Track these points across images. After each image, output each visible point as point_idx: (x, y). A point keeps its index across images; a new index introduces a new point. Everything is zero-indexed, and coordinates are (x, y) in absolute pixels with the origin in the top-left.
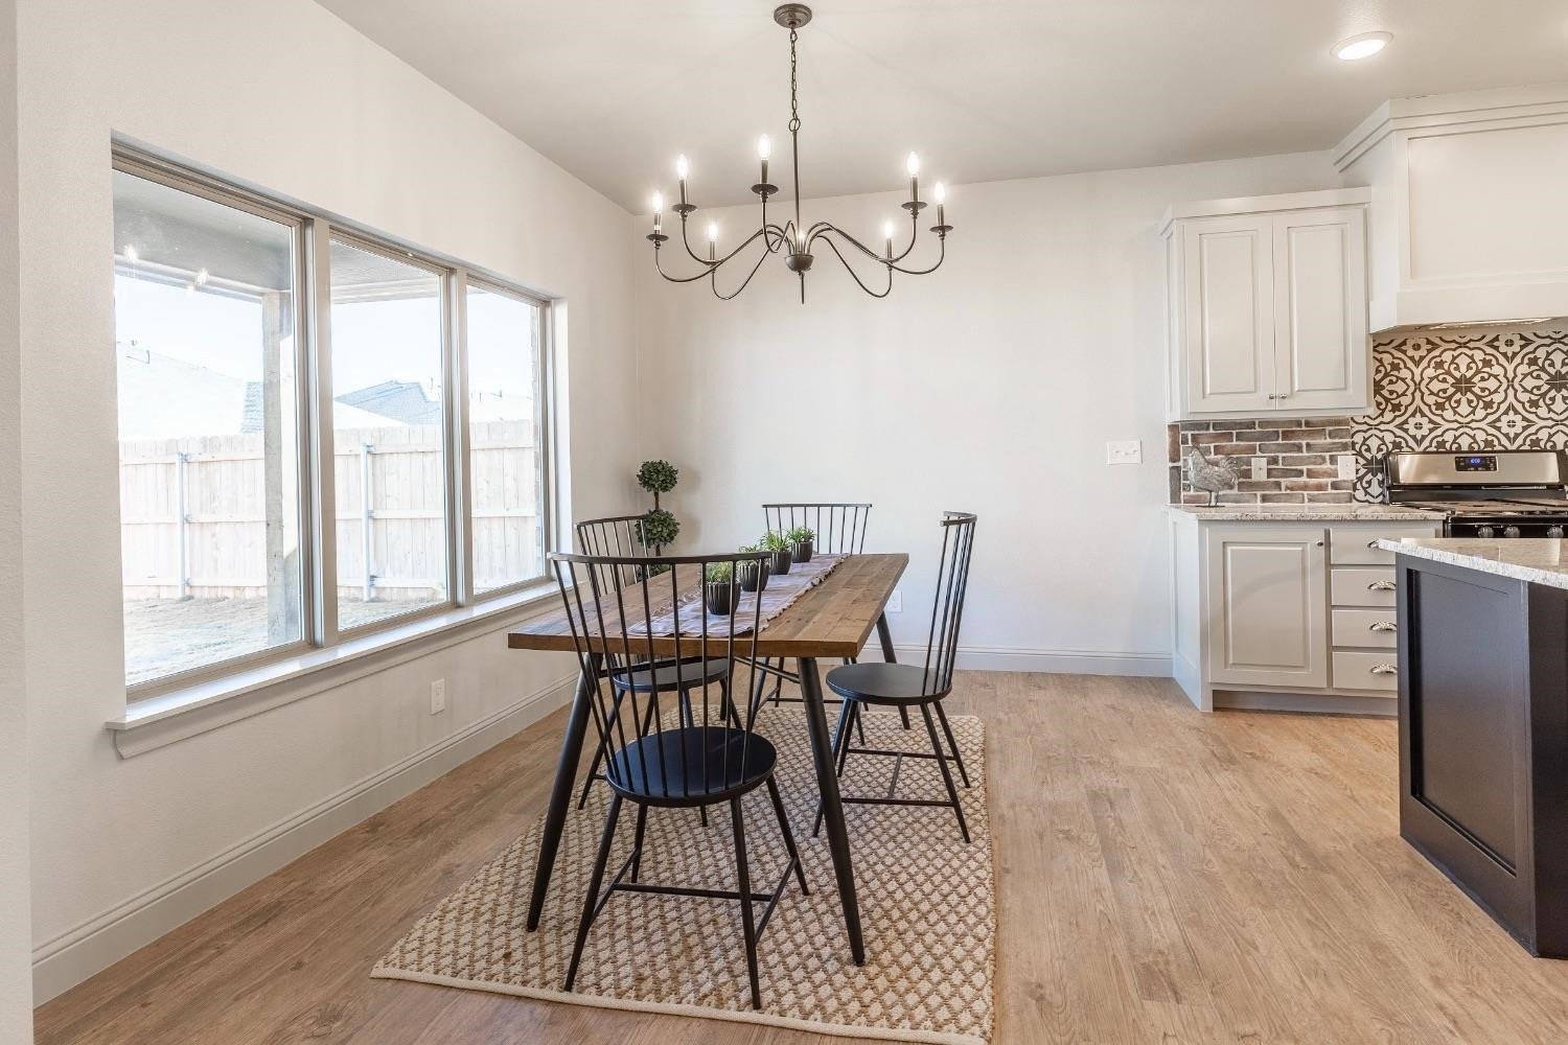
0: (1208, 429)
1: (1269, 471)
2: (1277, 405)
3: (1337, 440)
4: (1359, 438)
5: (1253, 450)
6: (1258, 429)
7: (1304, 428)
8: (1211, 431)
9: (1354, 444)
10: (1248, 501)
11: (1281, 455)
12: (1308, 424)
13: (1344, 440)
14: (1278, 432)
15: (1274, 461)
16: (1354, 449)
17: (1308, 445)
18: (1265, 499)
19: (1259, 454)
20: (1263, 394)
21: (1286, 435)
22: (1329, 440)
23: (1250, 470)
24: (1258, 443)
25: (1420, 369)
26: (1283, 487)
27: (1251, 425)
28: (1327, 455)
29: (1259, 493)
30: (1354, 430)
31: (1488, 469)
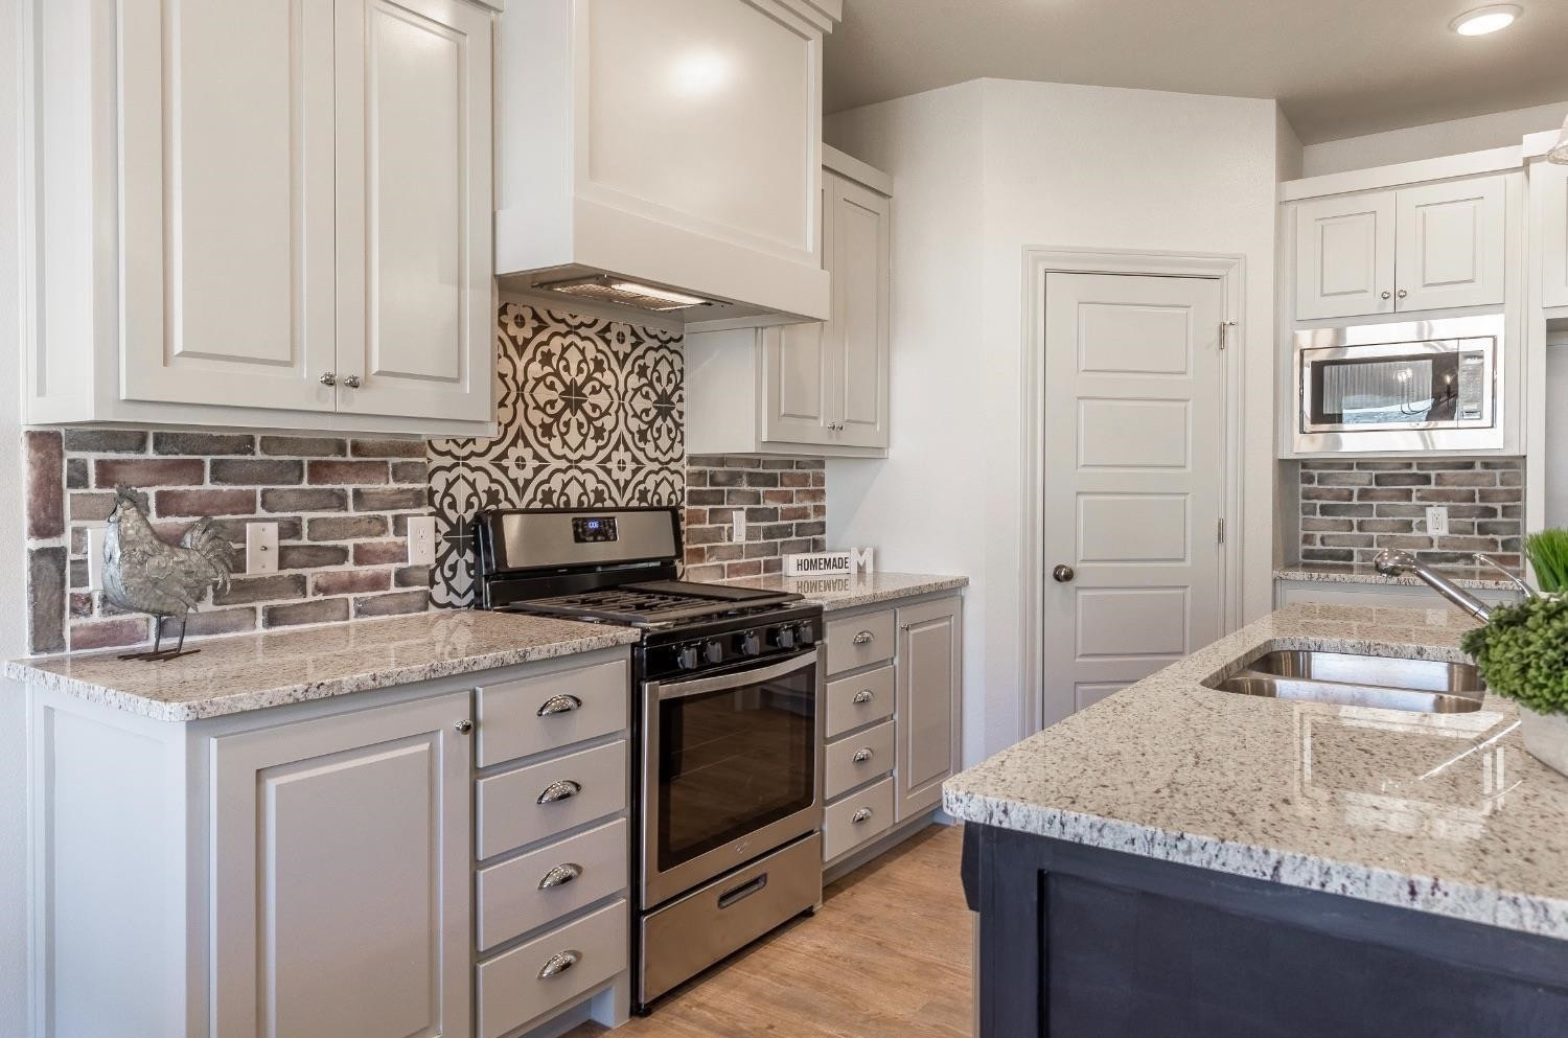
0: (141, 447)
1: (283, 553)
2: (331, 400)
3: (406, 486)
4: (439, 483)
5: (247, 504)
6: (259, 455)
7: (350, 458)
8: (150, 454)
9: (432, 492)
10: (237, 627)
11: (306, 516)
12: (357, 449)
13: (418, 486)
14: (300, 464)
15: (291, 529)
16: (431, 503)
17: (357, 493)
18: (273, 618)
19: (261, 513)
20: (310, 371)
21: (318, 471)
22: (393, 485)
23: (244, 550)
24: (259, 488)
25: (525, 359)
26: (310, 587)
27: (245, 443)
28: (389, 514)
29: (260, 606)
30: (432, 466)
31: (607, 539)
